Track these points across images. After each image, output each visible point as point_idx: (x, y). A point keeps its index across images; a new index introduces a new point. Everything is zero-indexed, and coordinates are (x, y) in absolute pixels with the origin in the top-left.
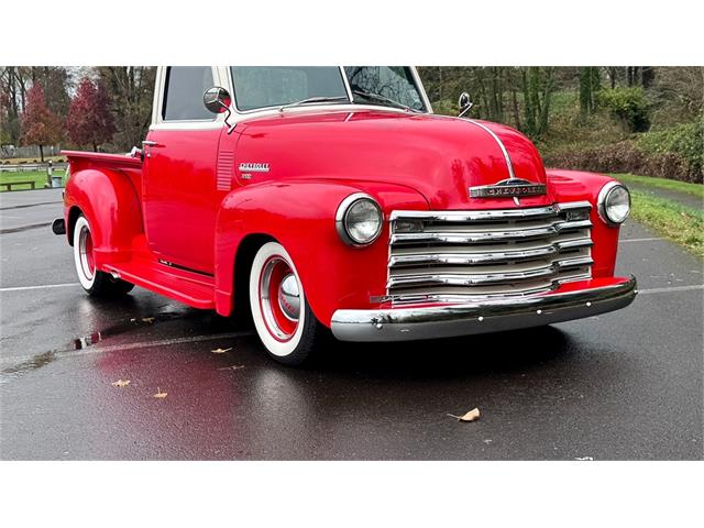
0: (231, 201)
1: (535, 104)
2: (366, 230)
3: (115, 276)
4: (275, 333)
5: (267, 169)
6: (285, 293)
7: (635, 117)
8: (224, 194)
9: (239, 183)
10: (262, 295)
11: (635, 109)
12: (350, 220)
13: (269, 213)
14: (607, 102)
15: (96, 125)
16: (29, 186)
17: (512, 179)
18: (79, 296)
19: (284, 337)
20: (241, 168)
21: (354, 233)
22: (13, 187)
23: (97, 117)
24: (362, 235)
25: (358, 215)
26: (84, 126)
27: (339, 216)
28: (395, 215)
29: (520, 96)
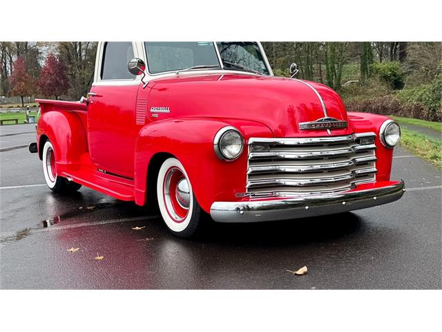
0: (145, 132)
1: (333, 72)
2: (233, 150)
3: (70, 179)
4: (174, 217)
5: (168, 111)
6: (179, 190)
7: (395, 80)
8: (141, 126)
9: (150, 120)
10: (165, 192)
11: (395, 75)
12: (223, 144)
13: (169, 139)
14: (378, 71)
15: (57, 83)
16: (15, 122)
17: (326, 117)
18: (46, 192)
19: (179, 219)
20: (152, 110)
21: (226, 153)
22: (4, 123)
23: (58, 78)
24: (230, 153)
25: (228, 141)
26: (50, 84)
27: (216, 141)
28: (251, 140)
29: (324, 67)
